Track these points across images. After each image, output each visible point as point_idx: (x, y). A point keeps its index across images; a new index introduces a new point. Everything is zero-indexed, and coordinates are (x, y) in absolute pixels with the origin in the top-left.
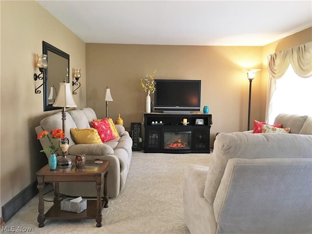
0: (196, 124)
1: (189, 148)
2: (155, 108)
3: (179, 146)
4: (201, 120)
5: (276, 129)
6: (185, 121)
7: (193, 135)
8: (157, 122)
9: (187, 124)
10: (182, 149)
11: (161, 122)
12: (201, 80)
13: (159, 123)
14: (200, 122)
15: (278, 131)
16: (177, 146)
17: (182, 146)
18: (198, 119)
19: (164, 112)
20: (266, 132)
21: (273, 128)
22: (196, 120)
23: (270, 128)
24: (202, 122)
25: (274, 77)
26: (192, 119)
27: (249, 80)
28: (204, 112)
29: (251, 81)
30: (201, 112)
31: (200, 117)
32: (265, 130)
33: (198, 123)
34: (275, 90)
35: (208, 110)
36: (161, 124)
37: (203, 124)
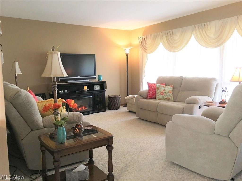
0: (94, 89)
1: (91, 110)
2: (60, 79)
3: (84, 109)
4: (98, 86)
5: (165, 87)
6: (86, 88)
7: (94, 99)
8: (63, 91)
9: (88, 91)
10: (86, 111)
11: (66, 91)
12: (95, 55)
13: (64, 91)
14: (97, 88)
15: (167, 87)
16: (82, 109)
17: (86, 109)
18: (96, 86)
19: (68, 82)
20: (160, 89)
21: (163, 86)
22: (94, 86)
23: (161, 86)
24: (99, 88)
25: (146, 52)
26: (91, 86)
27: (126, 55)
28: (99, 79)
29: (127, 55)
30: (96, 80)
31: (96, 84)
32: (159, 88)
33: (96, 89)
34: (147, 61)
35: (101, 78)
36: (66, 92)
37: (100, 89)
